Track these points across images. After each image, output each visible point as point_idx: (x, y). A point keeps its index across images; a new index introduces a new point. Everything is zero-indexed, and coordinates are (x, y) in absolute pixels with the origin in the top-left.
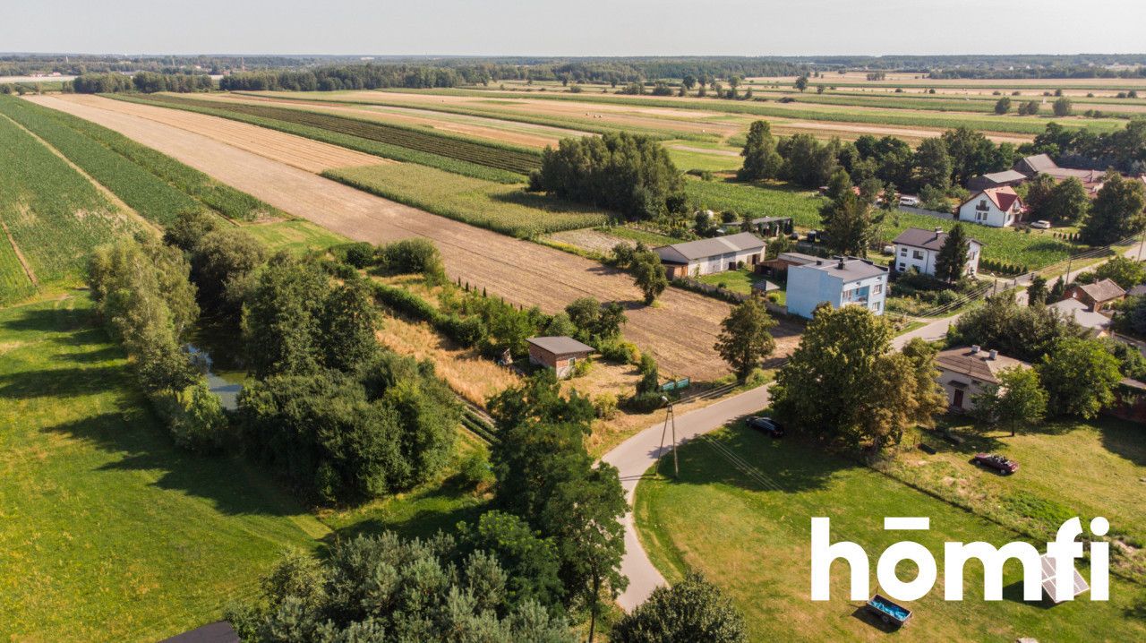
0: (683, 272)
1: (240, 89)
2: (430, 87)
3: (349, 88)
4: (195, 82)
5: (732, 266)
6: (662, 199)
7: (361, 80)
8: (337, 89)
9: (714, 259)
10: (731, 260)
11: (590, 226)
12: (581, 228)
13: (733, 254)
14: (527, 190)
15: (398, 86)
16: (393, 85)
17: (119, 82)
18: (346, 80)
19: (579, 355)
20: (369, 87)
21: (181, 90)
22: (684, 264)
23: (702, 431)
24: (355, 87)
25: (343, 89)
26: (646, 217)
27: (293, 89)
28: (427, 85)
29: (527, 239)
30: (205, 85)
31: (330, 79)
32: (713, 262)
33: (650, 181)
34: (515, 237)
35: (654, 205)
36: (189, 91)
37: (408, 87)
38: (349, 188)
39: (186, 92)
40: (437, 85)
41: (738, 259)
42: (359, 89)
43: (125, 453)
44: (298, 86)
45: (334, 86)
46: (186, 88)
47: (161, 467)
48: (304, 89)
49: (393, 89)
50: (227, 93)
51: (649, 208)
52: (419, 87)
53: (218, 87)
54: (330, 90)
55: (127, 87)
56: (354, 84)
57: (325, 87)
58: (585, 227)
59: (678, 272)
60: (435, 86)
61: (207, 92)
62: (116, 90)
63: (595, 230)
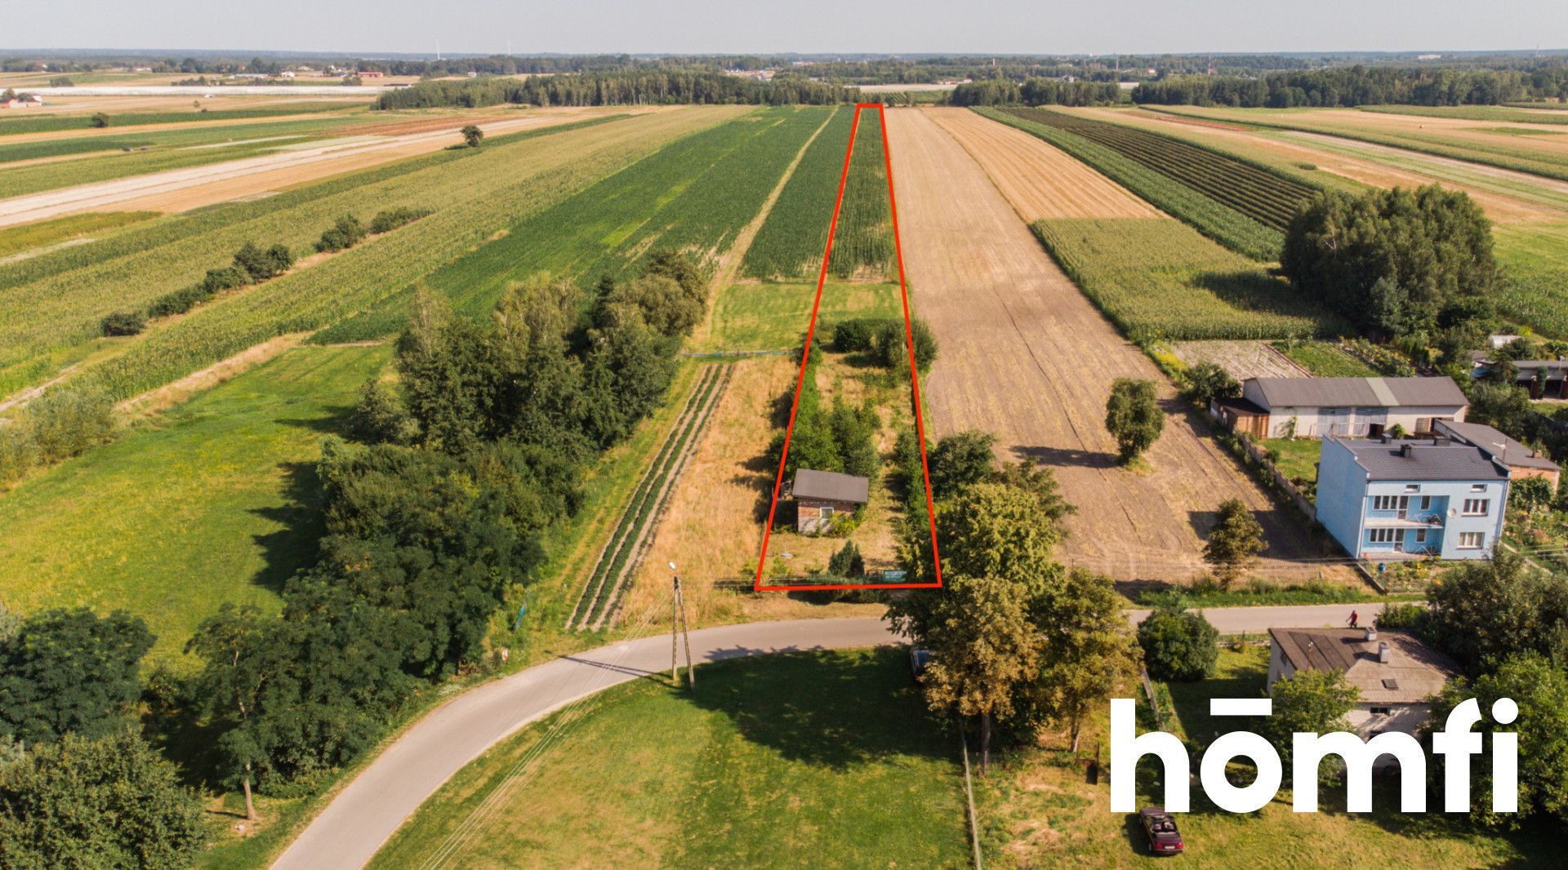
0: (1257, 427)
1: (1154, 102)
2: (1455, 105)
3: (1314, 104)
4: (1095, 91)
5: (1376, 431)
7: (1336, 92)
8: (1296, 105)
9: (1333, 413)
10: (1376, 419)
11: (1273, 336)
12: (1254, 338)
13: (1382, 410)
14: (1272, 272)
15: (1397, 102)
16: (1390, 100)
17: (1002, 91)
18: (1313, 92)
19: (840, 505)
20: (1347, 103)
21: (1077, 103)
22: (1259, 410)
24: (1325, 102)
25: (1304, 104)
26: (1383, 335)
27: (1229, 103)
28: (1451, 99)
29: (1138, 344)
30: (1108, 97)
31: (1288, 90)
32: (1330, 419)
34: (1127, 338)
35: (1407, 315)
36: (1084, 105)
37: (1417, 104)
38: (1037, 247)
39: (1080, 105)
40: (1469, 100)
41: (1391, 421)
42: (1331, 105)
44: (1236, 99)
45: (1291, 100)
46: (1082, 100)
48: (1245, 105)
49: (1388, 107)
50: (1135, 109)
51: (1392, 319)
52: (1434, 105)
53: (1129, 98)
54: (1284, 106)
55: (1011, 98)
56: (1323, 97)
57: (1277, 101)
58: (1263, 337)
59: (1244, 424)
60: (1464, 103)
61: (1107, 105)
62: (996, 102)
63: (1274, 344)
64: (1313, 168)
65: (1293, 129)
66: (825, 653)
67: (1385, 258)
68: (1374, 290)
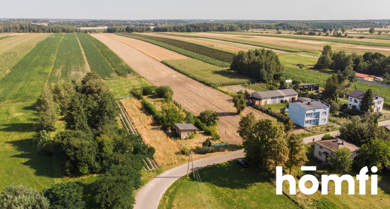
0: (259, 103)
1: (160, 31)
2: (227, 31)
3: (197, 31)
4: (145, 29)
5: (282, 102)
6: (272, 75)
7: (202, 28)
8: (193, 32)
9: (274, 98)
10: (282, 99)
11: (241, 84)
12: (237, 85)
13: (283, 97)
14: (228, 70)
15: (215, 31)
16: (213, 30)
17: (121, 29)
18: (197, 28)
19: (191, 131)
20: (204, 31)
21: (140, 32)
22: (260, 100)
23: (217, 163)
24: (200, 31)
25: (195, 31)
26: (264, 82)
27: (178, 31)
28: (226, 30)
29: (214, 88)
30: (148, 30)
31: (191, 28)
32: (273, 100)
33: (267, 68)
34: (210, 87)
35: (268, 77)
36: (143, 32)
37: (219, 31)
38: (167, 67)
39: (142, 32)
40: (229, 31)
41: (284, 99)
42: (201, 31)
43: (23, 152)
44: (179, 30)
45: (192, 30)
46: (142, 31)
47: (29, 158)
48: (181, 32)
49: (213, 32)
50: (155, 33)
51: (265, 78)
52: (223, 31)
53: (153, 30)
54: (190, 32)
55: (123, 31)
56: (199, 30)
57: (189, 31)
58: (239, 84)
59: (257, 103)
60: (228, 31)
61: (148, 32)
62: (120, 32)
63: (242, 85)
64: (213, 46)
65: (199, 37)
66: (218, 165)
67: (262, 65)
68: (261, 72)
